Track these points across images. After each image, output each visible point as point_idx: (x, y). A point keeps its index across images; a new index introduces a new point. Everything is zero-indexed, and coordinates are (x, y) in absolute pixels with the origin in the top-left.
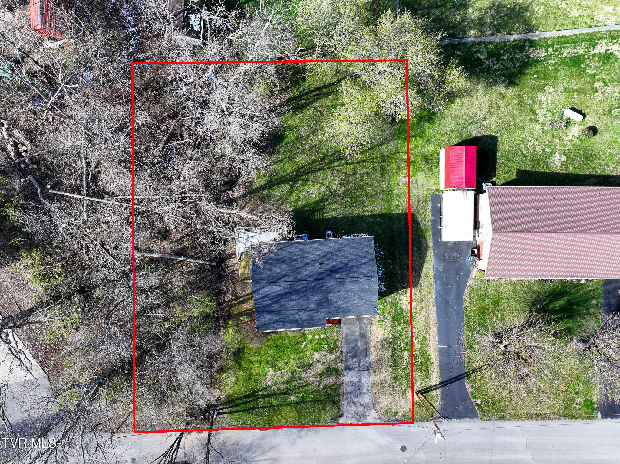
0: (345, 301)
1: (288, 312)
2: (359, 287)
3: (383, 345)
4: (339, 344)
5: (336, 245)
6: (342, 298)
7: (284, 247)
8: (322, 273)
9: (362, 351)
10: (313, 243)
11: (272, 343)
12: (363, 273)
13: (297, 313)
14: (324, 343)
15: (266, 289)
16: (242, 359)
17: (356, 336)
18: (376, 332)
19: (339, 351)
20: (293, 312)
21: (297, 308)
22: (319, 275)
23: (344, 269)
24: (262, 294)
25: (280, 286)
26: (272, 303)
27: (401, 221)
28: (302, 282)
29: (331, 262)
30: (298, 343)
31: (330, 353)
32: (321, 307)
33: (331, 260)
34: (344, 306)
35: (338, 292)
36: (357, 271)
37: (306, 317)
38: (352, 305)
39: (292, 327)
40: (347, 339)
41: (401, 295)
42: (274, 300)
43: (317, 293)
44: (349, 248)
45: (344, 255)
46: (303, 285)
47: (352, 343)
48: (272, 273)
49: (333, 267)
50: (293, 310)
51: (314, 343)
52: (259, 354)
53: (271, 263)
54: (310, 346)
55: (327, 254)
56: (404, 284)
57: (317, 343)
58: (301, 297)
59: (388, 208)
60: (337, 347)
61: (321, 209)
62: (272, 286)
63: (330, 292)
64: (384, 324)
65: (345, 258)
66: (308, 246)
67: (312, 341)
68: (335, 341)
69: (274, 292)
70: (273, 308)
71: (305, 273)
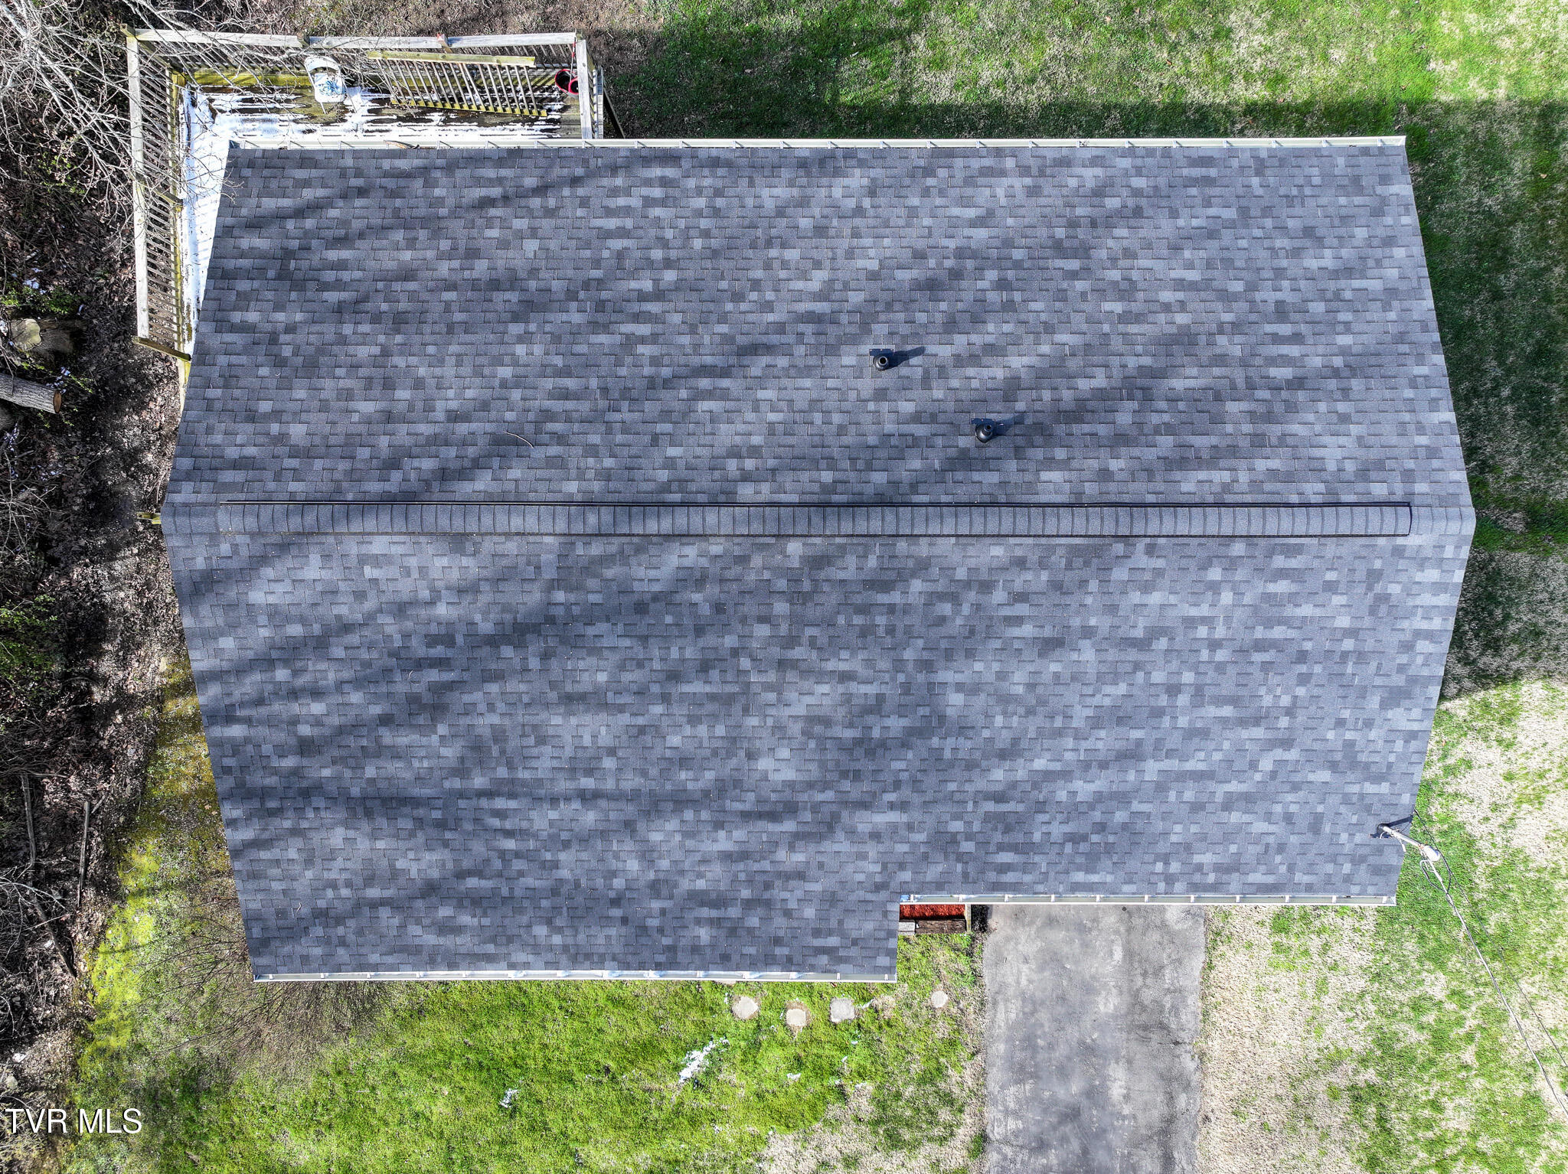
0: (1104, 741)
1: (542, 819)
2: (1267, 612)
3: (1301, 1111)
4: (960, 1077)
5: (1051, 197)
6: (1080, 715)
7: (541, 190)
8: (899, 447)
9: (1137, 1143)
10: (824, 162)
11: (452, 1035)
12: (1317, 469)
13: (629, 826)
14: (848, 1063)
15: (313, 569)
16: (213, 1145)
17: (1099, 1025)
18: (1249, 1004)
19: (964, 1133)
20: (590, 818)
21: (631, 782)
22: (866, 457)
23: (1124, 418)
24: (276, 615)
25: (458, 541)
26: (385, 720)
27: (1502, 165)
28: (681, 520)
29: (991, 349)
30: (647, 1049)
31: (894, 1142)
32: (854, 790)
33: (992, 331)
34: (1084, 789)
35: (1049, 646)
36: (1259, 441)
37: (716, 870)
38: (1161, 788)
39: (579, 957)
40: (1029, 1043)
41: (1465, 729)
42: (401, 686)
43: (834, 645)
44: (1167, 227)
45: (1126, 291)
46: (690, 554)
47: (1063, 1073)
48: (389, 417)
49: (1011, 388)
50: (587, 798)
51: (773, 1058)
52: (346, 1118)
53: (399, 321)
54: (737, 1081)
55: (956, 274)
56: (1494, 646)
57: (798, 1063)
58: (674, 676)
59: (1398, 63)
60: (948, 1100)
61: (891, 35)
62: (378, 545)
63: (966, 645)
64: (1315, 943)
65: (1125, 318)
66: (773, 193)
67: (757, 1045)
68: (931, 1055)
69: (401, 609)
70: (394, 767)
71: (727, 434)
